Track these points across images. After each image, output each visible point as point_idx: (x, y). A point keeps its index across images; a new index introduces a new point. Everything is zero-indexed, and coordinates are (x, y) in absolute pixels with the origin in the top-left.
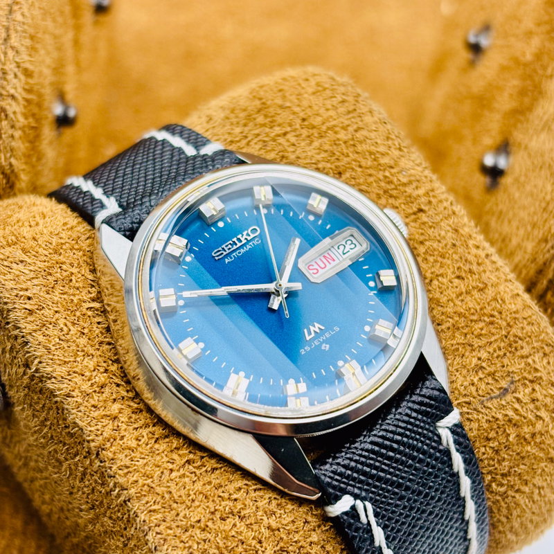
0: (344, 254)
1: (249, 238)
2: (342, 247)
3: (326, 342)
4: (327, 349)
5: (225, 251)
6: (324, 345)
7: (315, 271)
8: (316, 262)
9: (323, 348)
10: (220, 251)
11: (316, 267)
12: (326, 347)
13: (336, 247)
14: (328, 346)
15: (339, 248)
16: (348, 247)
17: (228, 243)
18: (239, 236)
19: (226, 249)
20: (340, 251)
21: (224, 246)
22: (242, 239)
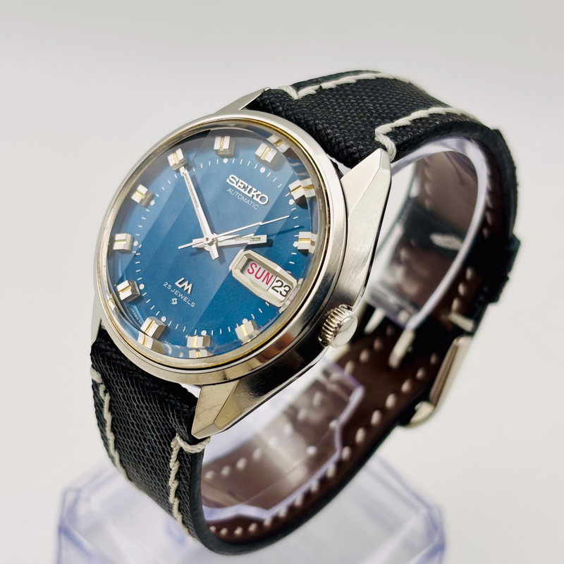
0: (273, 288)
1: (255, 198)
2: (280, 284)
3: (179, 300)
4: (173, 303)
5: (237, 184)
6: (176, 299)
7: (251, 271)
8: (260, 268)
9: (173, 300)
10: (235, 179)
11: (256, 270)
12: (174, 302)
13: (278, 279)
14: (176, 303)
15: (277, 281)
16: (282, 289)
17: (245, 183)
18: (254, 190)
19: (239, 184)
20: (275, 284)
21: (241, 181)
22: (252, 193)
